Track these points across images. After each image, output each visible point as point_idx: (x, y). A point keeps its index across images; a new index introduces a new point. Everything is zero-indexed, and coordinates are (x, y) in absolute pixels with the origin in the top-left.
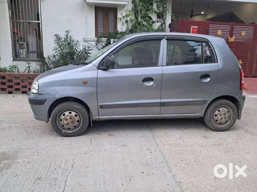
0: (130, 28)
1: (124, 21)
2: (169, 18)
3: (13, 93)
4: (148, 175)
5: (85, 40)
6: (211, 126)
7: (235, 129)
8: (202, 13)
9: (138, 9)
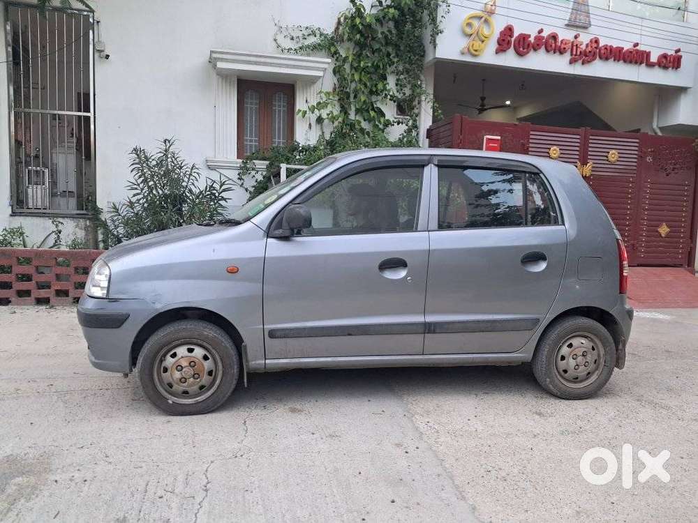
0: (327, 137)
1: (313, 117)
2: (428, 113)
3: (10, 302)
4: (407, 507)
5: (208, 164)
6: (551, 386)
7: (610, 393)
8: (508, 103)
9: (348, 90)
